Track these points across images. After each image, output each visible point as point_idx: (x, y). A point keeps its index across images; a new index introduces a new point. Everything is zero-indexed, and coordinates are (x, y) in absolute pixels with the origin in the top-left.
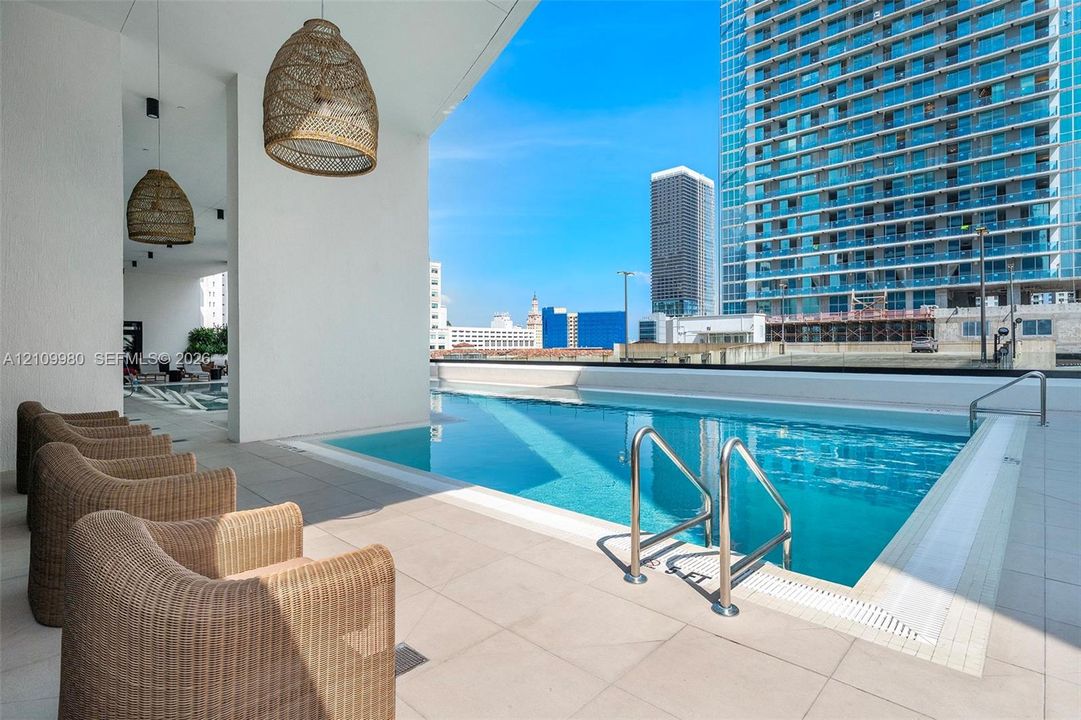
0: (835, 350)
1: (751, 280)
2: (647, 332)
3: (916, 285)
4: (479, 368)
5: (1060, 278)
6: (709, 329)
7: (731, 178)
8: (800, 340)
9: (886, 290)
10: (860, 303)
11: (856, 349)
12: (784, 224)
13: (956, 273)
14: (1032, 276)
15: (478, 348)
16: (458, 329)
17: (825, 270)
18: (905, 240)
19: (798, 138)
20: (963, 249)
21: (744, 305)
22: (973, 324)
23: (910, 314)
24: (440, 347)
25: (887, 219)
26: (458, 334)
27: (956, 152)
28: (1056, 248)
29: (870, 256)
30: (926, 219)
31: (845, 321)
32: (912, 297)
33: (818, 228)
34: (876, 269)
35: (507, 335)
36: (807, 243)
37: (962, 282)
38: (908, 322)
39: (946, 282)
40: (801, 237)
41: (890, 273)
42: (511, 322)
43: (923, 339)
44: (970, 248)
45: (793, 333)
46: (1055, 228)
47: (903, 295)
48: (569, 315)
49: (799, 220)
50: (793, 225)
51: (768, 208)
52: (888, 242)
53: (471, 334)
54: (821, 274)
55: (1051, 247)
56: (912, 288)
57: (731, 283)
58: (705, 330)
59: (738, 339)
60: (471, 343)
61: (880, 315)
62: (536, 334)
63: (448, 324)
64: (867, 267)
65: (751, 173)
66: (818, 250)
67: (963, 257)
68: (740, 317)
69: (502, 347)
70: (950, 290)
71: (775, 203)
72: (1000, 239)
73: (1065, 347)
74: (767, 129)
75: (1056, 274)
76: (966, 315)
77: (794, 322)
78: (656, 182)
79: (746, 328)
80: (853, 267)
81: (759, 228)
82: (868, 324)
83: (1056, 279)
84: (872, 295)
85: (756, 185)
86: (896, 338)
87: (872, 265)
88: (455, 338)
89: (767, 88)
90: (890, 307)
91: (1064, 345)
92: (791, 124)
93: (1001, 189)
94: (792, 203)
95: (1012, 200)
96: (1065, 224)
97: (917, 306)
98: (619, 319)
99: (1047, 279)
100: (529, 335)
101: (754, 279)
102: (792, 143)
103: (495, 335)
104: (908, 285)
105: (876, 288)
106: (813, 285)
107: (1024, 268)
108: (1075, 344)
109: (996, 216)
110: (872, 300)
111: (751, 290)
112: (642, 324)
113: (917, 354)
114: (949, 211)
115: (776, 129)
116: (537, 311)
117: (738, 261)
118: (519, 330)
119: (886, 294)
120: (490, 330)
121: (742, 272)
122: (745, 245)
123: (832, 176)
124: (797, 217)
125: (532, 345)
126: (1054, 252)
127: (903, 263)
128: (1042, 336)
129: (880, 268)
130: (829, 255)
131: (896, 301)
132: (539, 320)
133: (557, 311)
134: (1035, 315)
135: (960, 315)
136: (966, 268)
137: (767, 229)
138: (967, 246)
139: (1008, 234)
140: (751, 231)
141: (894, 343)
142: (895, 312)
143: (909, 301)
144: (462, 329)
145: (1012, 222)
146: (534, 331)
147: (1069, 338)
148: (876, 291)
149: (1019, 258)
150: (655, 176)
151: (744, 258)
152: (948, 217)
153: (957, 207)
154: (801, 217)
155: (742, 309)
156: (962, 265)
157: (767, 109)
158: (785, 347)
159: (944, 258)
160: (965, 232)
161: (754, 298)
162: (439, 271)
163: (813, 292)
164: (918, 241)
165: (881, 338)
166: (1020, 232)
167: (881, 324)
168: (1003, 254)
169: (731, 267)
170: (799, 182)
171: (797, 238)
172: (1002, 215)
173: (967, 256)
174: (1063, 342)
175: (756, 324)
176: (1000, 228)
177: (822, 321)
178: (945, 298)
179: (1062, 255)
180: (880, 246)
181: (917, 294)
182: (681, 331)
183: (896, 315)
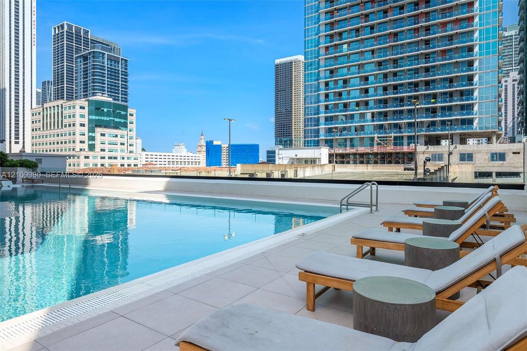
0: (366, 169)
1: (322, 126)
2: (271, 157)
3: (409, 132)
4: (109, 179)
5: (478, 131)
6: (296, 155)
7: (311, 65)
8: (348, 163)
9: (393, 135)
10: (380, 142)
11: (376, 169)
12: (340, 94)
13: (429, 126)
14: (465, 129)
15: (158, 166)
16: (149, 153)
17: (362, 122)
18: (403, 107)
19: (349, 44)
20: (432, 113)
21: (318, 142)
22: (436, 154)
23: (405, 149)
24: (135, 165)
25: (394, 94)
26: (149, 157)
27: (429, 58)
28: (476, 114)
29: (385, 115)
30: (414, 95)
31: (371, 152)
32: (407, 139)
33: (359, 98)
34: (388, 122)
35: (183, 158)
36: (353, 106)
37: (432, 131)
38: (404, 153)
39: (423, 131)
40: (350, 102)
41: (396, 125)
42: (186, 150)
43: (410, 163)
44: (436, 112)
45: (343, 159)
46: (476, 103)
47: (402, 137)
48: (223, 146)
49: (349, 92)
50: (344, 95)
51: (331, 85)
52: (395, 107)
53: (158, 157)
54: (360, 124)
55: (474, 114)
56: (407, 134)
57: (311, 128)
58: (294, 156)
59: (312, 162)
60: (154, 163)
61: (390, 149)
62: (202, 157)
63: (143, 150)
64: (384, 121)
65: (322, 63)
66: (358, 111)
67: (432, 117)
68: (314, 149)
69: (175, 166)
70: (426, 136)
71: (336, 82)
72: (450, 108)
73: (480, 168)
74: (331, 36)
75: (476, 129)
76: (432, 150)
77: (344, 152)
78: (278, 65)
79: (317, 156)
80: (376, 121)
81: (327, 96)
82: (383, 154)
83: (476, 131)
84: (386, 137)
85: (325, 70)
86: (397, 163)
87: (387, 120)
88: (147, 160)
89: (332, 12)
90: (395, 144)
91: (479, 167)
92: (345, 35)
93: (451, 80)
94: (345, 82)
95: (455, 87)
96: (481, 101)
97: (409, 144)
98: (254, 149)
99: (472, 131)
100: (197, 158)
101: (324, 126)
102: (345, 46)
103: (175, 157)
104: (405, 132)
105: (389, 133)
106: (356, 131)
107: (461, 125)
108: (484, 167)
109: (448, 96)
110: (386, 140)
111: (322, 132)
112: (268, 152)
113: (407, 172)
114: (425, 91)
115: (337, 37)
116: (203, 143)
117: (315, 115)
118: (191, 154)
119: (393, 137)
120: (171, 154)
121: (317, 122)
122: (319, 106)
123: (367, 67)
124: (347, 90)
125: (199, 164)
126: (475, 116)
127: (402, 119)
128: (469, 162)
129: (391, 122)
130: (364, 113)
131: (398, 141)
132: (204, 149)
133: (215, 143)
134: (466, 150)
135: (429, 150)
136: (433, 124)
137: (331, 96)
138: (434, 111)
139: (454, 105)
140: (322, 98)
141: (396, 165)
142: (398, 147)
143: (405, 141)
144: (152, 153)
145: (456, 99)
146: (200, 155)
147: (481, 163)
148: (388, 135)
149: (459, 119)
150: (278, 61)
151: (318, 114)
152: (425, 94)
153: (429, 89)
154: (350, 90)
155: (317, 144)
156: (432, 122)
157: (332, 25)
158: (336, 167)
159: (423, 117)
160: (434, 103)
161: (323, 138)
162: (135, 115)
163: (356, 135)
164: (410, 107)
165: (390, 162)
166: (459, 105)
167: (390, 154)
168: (451, 116)
169: (311, 118)
170: (349, 70)
171: (347, 102)
172: (451, 94)
173: (434, 117)
174: (478, 165)
175: (323, 153)
176: (450, 102)
177: (359, 152)
178: (422, 140)
179: (479, 118)
180: (390, 109)
181: (409, 138)
182: (280, 156)
183: (398, 149)
